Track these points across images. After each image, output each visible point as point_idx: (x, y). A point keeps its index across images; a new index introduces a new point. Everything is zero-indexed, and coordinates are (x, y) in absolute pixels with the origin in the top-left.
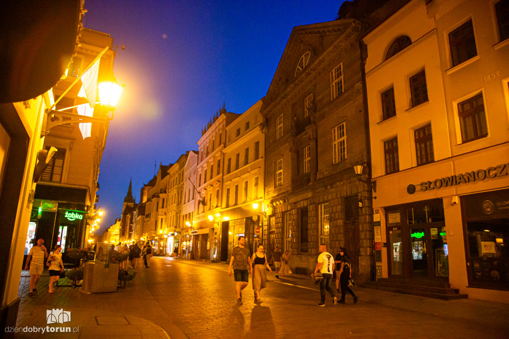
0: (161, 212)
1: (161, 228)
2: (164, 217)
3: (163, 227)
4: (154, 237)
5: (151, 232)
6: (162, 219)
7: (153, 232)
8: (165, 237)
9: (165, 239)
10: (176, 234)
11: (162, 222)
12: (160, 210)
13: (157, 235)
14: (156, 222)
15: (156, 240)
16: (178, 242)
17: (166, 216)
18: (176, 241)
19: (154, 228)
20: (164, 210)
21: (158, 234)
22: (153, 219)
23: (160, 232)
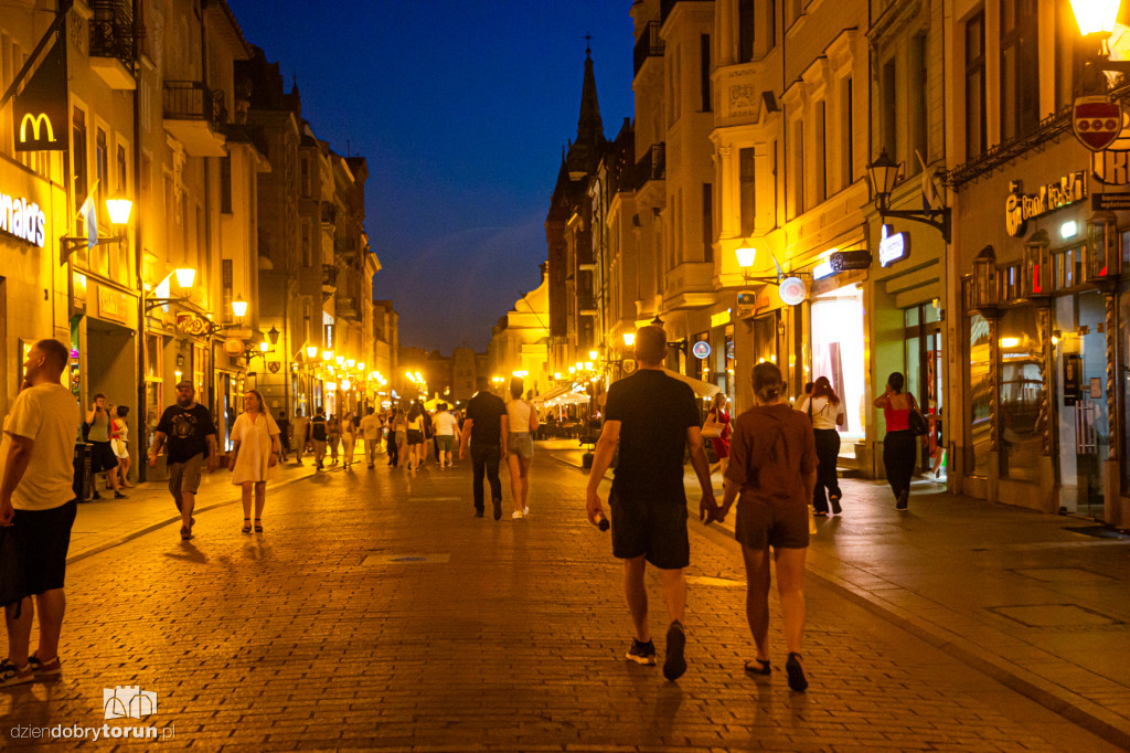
0: (736, 91)
1: (747, 228)
2: (758, 136)
3: (762, 219)
4: (705, 312)
5: (673, 277)
6: (747, 156)
7: (689, 272)
8: (786, 296)
9: (787, 318)
10: (890, 248)
11: (747, 179)
12: (725, 77)
13: (725, 297)
14: (708, 195)
15: (718, 337)
16: (923, 331)
17: (775, 120)
18: (894, 321)
19: (691, 244)
20: (757, 75)
21: (727, 280)
22: (679, 180)
23: (740, 259)
